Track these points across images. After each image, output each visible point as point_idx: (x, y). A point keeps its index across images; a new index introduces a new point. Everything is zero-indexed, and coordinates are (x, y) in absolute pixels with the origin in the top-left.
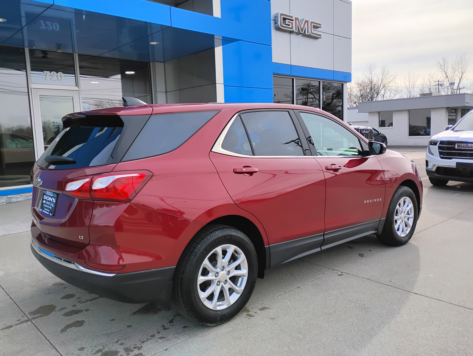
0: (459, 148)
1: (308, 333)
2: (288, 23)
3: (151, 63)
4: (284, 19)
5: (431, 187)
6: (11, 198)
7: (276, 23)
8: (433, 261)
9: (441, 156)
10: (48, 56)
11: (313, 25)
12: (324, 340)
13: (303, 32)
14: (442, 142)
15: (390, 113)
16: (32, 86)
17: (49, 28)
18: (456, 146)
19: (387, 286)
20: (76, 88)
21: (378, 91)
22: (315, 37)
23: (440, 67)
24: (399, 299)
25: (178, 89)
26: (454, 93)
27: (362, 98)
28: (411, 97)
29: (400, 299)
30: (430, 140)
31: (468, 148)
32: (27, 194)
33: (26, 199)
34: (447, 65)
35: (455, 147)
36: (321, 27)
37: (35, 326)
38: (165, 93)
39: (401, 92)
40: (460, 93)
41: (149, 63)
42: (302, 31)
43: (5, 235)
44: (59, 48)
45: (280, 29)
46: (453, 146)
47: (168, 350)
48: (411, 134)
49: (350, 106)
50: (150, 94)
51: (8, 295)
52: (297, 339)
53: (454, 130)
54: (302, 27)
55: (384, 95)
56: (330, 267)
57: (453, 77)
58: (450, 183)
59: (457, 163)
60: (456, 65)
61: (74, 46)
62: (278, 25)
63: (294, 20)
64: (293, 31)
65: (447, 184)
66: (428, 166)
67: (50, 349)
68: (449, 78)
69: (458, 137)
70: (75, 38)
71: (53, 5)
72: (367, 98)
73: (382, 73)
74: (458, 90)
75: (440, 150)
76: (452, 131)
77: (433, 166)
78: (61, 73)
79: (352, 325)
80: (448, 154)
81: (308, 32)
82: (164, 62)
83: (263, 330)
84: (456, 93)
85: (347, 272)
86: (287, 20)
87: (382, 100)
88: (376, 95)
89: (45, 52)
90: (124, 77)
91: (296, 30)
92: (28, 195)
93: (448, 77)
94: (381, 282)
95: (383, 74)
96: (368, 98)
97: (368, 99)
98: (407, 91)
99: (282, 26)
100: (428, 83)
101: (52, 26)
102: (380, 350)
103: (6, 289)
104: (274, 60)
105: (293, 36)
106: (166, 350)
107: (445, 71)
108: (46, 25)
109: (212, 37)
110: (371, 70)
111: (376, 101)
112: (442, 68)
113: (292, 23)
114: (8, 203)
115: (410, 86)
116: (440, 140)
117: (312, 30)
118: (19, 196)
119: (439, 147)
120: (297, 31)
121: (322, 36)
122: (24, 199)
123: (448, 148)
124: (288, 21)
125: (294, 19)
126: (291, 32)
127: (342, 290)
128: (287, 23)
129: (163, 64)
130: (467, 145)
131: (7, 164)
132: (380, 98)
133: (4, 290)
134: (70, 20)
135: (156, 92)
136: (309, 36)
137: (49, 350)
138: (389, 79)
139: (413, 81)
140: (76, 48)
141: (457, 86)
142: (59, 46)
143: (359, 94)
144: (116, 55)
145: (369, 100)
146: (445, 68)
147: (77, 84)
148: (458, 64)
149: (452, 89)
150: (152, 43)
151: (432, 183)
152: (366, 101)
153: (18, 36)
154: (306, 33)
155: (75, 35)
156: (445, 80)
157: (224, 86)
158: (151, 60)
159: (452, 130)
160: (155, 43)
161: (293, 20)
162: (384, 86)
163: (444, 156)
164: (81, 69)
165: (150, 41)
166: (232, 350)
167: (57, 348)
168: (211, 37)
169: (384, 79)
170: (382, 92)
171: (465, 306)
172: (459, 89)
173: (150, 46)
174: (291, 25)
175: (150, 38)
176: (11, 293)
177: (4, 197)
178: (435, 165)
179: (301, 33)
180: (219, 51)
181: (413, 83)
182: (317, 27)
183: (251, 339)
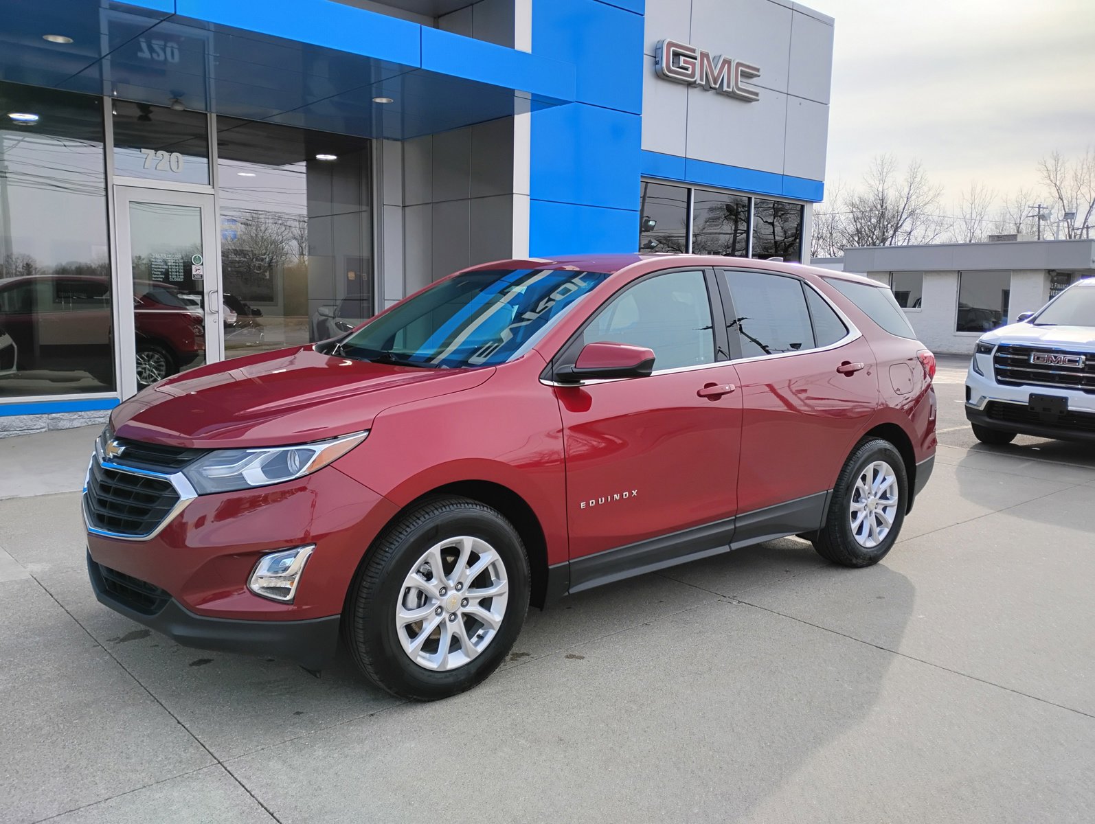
0: (1038, 362)
1: (649, 702)
2: (684, 63)
3: (374, 141)
4: (677, 55)
5: (976, 447)
6: (59, 419)
7: (657, 63)
8: (934, 591)
9: (999, 378)
10: (151, 115)
11: (741, 71)
12: (678, 715)
13: (717, 86)
14: (1002, 348)
15: (918, 276)
16: (115, 179)
17: (158, 55)
18: (1032, 357)
19: (825, 631)
20: (209, 190)
21: (898, 224)
22: (744, 99)
23: (1046, 175)
24: (843, 656)
25: (431, 201)
26: (1075, 236)
27: (859, 239)
28: (972, 242)
29: (845, 655)
30: (977, 342)
31: (1058, 363)
32: (92, 412)
33: (90, 424)
34: (1063, 169)
35: (1029, 359)
36: (759, 76)
37: (118, 662)
38: (400, 208)
39: (952, 227)
40: (1088, 237)
41: (369, 141)
42: (715, 83)
43: (48, 495)
44: (177, 102)
45: (665, 77)
46: (1026, 357)
47: (375, 716)
48: (961, 327)
49: (830, 254)
50: (368, 205)
51: (61, 606)
52: (626, 711)
53: (1036, 322)
54: (716, 74)
55: (910, 233)
56: (717, 590)
57: (1074, 200)
58: (1020, 440)
59: (1031, 395)
60: (1085, 171)
61: (210, 98)
62: (662, 68)
63: (699, 58)
64: (695, 81)
65: (1012, 442)
66: (970, 399)
67: (149, 702)
68: (1065, 201)
69: (1037, 339)
70: (212, 81)
71: (173, 15)
72: (870, 239)
73: (909, 180)
74: (1085, 231)
75: (997, 366)
76: (1032, 325)
77: (981, 398)
78: (179, 155)
79: (739, 694)
80: (1014, 374)
81: (728, 86)
82: (403, 140)
83: (562, 693)
84: (1080, 237)
85: (750, 603)
86: (682, 58)
87: (905, 244)
88: (891, 232)
89: (145, 108)
90: (314, 167)
91: (702, 80)
92: (95, 416)
93: (1062, 199)
94: (817, 624)
95: (911, 184)
96: (872, 238)
97: (873, 240)
98: (964, 227)
99: (670, 71)
100: (1016, 210)
101: (165, 53)
102: (782, 737)
103: (57, 595)
104: (645, 146)
105: (695, 93)
106: (372, 715)
107: (1058, 183)
108: (151, 50)
109: (511, 93)
110: (884, 174)
111: (891, 247)
112: (1052, 178)
113: (694, 65)
114: (52, 430)
115: (974, 216)
116: (998, 343)
117: (739, 82)
118: (76, 416)
119: (995, 358)
120: (704, 83)
121: (760, 95)
122: (86, 424)
123: (1015, 362)
124: (684, 60)
125: (698, 55)
126: (690, 85)
127: (732, 633)
128: (682, 64)
129: (399, 144)
130: (1055, 357)
131: (42, 346)
132: (900, 240)
133: (52, 596)
134: (204, 42)
135: (382, 204)
136: (732, 95)
137: (147, 703)
138: (926, 196)
139: (981, 205)
140: (213, 102)
141: (1083, 221)
142: (177, 97)
143: (851, 229)
144: (299, 120)
145: (874, 244)
146: (1058, 178)
147: (211, 181)
148: (1088, 169)
149: (1071, 228)
150: (378, 100)
151: (978, 437)
152: (867, 245)
153: (93, 72)
154: (725, 88)
155: (212, 75)
156: (1056, 207)
157: (531, 199)
158: (374, 134)
159: (1029, 322)
160: (384, 101)
161: (695, 59)
162: (912, 213)
163: (1007, 379)
164: (221, 147)
165: (374, 95)
166: (498, 723)
167: (163, 702)
168: (509, 94)
169: (914, 197)
170: (907, 226)
171: (973, 676)
172: (1088, 228)
173: (374, 106)
174: (690, 70)
175: (374, 89)
176: (68, 604)
177: (43, 416)
178: (985, 398)
179: (713, 87)
180: (522, 124)
181: (980, 208)
182: (751, 76)
183: (536, 707)
